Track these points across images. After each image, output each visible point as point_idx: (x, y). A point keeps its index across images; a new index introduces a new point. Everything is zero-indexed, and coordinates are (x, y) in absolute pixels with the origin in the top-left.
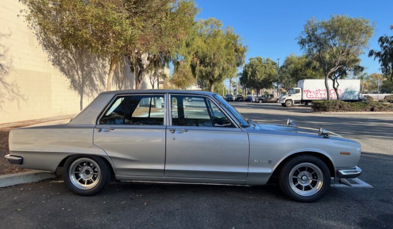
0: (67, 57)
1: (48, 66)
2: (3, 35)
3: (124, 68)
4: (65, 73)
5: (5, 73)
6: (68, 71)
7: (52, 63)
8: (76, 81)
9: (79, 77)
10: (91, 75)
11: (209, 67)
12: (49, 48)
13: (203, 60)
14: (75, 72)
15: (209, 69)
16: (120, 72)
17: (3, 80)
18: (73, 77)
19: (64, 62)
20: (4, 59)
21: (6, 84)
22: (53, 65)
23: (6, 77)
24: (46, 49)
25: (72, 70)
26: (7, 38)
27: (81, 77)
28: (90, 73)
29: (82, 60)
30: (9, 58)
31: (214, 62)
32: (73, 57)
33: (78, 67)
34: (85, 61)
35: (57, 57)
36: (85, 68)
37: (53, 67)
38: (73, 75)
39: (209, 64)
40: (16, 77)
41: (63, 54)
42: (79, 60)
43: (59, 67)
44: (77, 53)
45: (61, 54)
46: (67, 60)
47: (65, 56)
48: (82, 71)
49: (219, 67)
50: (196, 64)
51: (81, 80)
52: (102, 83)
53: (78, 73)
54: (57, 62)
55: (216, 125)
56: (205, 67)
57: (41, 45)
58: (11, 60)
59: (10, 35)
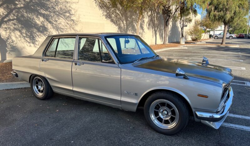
0: (116, 12)
1: (102, 19)
2: (74, 3)
3: (159, 17)
4: (114, 23)
5: (75, 24)
6: (117, 22)
7: (105, 17)
8: (122, 28)
9: (124, 25)
10: (133, 23)
11: (222, 12)
12: (104, 8)
13: (217, 7)
14: (122, 22)
15: (222, 13)
16: (156, 20)
17: (74, 29)
18: (120, 25)
19: (113, 16)
20: (75, 17)
21: (76, 31)
22: (106, 18)
23: (76, 27)
24: (102, 8)
25: (119, 21)
26: (76, 4)
27: (125, 25)
28: (132, 22)
29: (127, 14)
30: (78, 15)
31: (227, 7)
32: (120, 12)
33: (124, 18)
34: (129, 14)
35: (108, 13)
36: (129, 19)
37: (106, 19)
38: (120, 24)
39: (222, 9)
40: (82, 27)
41: (113, 11)
42: (124, 14)
43: (110, 20)
44: (123, 9)
45: (111, 11)
46: (116, 14)
47: (114, 12)
48: (126, 21)
49: (231, 11)
50: (211, 10)
51: (125, 27)
52: (141, 28)
53: (123, 22)
54: (109, 16)
55: (103, 61)
56: (218, 12)
57: (98, 7)
58: (79, 16)
59: (78, 2)
